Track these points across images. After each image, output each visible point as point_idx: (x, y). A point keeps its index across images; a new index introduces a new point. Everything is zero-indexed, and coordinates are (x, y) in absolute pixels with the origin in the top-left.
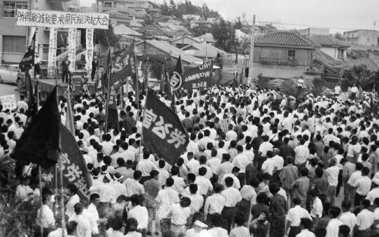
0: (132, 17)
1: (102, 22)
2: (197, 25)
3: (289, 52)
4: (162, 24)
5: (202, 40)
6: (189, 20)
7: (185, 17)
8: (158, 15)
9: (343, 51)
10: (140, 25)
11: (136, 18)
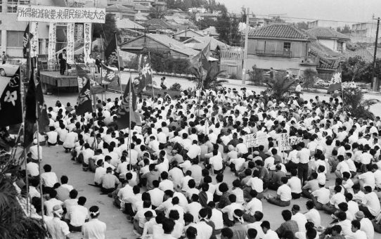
0: (137, 11)
1: (99, 16)
2: (203, 18)
3: (285, 44)
4: (167, 17)
5: (206, 33)
6: (194, 13)
7: (191, 10)
8: (163, 8)
9: (342, 43)
10: (145, 19)
11: (142, 11)
